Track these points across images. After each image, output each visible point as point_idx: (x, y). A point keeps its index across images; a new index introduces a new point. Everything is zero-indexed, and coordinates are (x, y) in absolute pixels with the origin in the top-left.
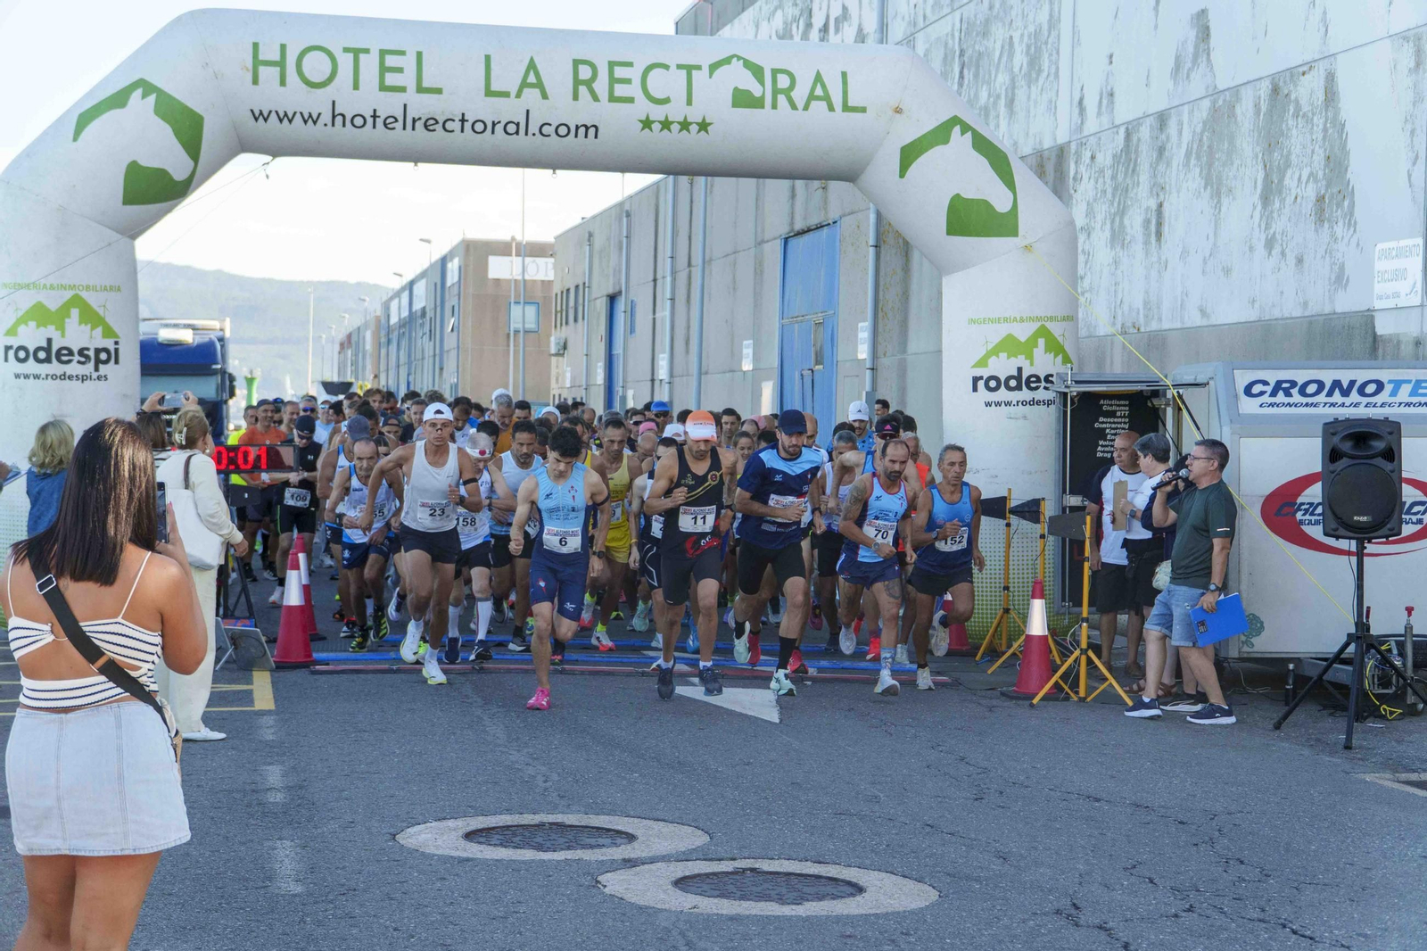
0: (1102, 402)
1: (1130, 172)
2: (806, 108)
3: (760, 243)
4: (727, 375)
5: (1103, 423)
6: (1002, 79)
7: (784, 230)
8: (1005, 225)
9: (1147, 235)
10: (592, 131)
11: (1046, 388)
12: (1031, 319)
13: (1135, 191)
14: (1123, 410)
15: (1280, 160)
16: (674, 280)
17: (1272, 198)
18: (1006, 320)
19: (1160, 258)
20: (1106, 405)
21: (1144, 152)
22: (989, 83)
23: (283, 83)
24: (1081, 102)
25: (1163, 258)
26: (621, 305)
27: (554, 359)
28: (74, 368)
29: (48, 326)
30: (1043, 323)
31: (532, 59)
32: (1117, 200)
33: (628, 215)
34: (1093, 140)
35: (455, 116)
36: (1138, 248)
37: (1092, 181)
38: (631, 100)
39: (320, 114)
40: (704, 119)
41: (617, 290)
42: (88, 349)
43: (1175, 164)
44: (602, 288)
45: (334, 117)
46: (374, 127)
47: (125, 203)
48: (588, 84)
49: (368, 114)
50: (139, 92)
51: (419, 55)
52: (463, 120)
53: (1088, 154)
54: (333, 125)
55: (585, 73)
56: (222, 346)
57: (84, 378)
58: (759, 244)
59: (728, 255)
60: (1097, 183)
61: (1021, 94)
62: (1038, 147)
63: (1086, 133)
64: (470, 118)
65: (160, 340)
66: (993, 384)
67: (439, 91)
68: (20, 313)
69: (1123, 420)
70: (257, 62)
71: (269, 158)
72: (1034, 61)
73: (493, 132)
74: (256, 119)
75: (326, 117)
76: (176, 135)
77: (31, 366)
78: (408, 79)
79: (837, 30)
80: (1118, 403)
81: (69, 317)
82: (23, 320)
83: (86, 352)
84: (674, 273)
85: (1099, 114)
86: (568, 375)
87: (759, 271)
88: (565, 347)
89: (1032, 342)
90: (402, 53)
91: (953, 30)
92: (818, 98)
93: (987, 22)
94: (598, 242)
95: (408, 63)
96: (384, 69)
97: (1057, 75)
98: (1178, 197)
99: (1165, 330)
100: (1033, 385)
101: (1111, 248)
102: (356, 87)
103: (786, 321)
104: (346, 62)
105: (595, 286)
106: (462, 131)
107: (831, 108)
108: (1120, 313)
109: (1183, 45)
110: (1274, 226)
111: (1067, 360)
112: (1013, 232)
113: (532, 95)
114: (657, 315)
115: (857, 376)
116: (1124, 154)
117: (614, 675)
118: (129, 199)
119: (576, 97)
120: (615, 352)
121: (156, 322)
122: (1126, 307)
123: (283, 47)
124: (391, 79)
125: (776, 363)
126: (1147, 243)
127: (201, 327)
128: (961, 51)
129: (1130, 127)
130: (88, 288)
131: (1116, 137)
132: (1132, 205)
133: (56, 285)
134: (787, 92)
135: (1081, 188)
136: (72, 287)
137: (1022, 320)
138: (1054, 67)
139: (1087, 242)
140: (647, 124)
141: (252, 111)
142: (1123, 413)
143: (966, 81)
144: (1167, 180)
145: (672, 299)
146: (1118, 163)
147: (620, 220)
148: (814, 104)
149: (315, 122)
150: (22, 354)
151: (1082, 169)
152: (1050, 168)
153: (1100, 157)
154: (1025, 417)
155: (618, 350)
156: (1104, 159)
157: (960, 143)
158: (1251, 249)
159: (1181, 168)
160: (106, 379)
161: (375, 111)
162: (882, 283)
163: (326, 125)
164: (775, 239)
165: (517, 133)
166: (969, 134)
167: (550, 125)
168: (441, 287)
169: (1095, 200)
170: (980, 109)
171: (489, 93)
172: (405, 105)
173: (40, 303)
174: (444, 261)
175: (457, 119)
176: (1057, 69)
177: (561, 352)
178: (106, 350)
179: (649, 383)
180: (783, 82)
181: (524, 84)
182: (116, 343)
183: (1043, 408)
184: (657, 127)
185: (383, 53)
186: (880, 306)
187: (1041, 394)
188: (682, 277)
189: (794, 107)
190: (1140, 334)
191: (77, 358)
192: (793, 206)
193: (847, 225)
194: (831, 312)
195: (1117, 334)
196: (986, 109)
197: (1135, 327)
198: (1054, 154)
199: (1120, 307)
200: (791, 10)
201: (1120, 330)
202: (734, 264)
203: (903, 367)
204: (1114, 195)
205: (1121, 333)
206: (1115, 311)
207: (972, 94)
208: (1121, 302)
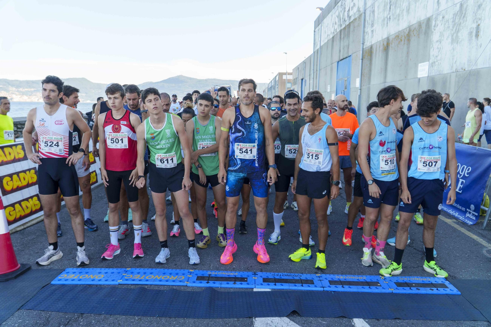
1: (462, 16)
3: (332, 64)
6: (405, 5)
7: (337, 60)
9: (470, 37)
13: (464, 24)
16: (314, 74)
19: (477, 44)
21: (470, 9)
22: (400, 7)
25: (479, 44)
26: (304, 80)
32: (455, 28)
33: (305, 63)
34: (443, 12)
36: (466, 42)
37: (443, 25)
41: (303, 78)
44: (300, 78)
53: (441, 17)
60: (445, 25)
61: (412, 7)
62: (419, 20)
63: (440, 11)
79: (352, 9)
84: (314, 73)
85: (447, 3)
87: (332, 70)
94: (300, 69)
99: (479, 69)
101: (451, 45)
103: (338, 80)
108: (455, 65)
115: (357, 91)
116: (459, 13)
122: (458, 63)
125: (335, 89)
126: (470, 40)
128: (390, 1)
129: (462, 2)
131: (455, 8)
132: (463, 28)
135: (437, 29)
143: (392, 9)
144: (482, 16)
145: (313, 78)
146: (456, 16)
151: (438, 22)
152: (424, 26)
153: (447, 17)
155: (303, 90)
156: (449, 16)
162: (363, 68)
164: (335, 62)
168: (275, 81)
169: (444, 31)
170: (397, 15)
174: (276, 76)
186: (363, 74)
188: (315, 74)
190: (465, 72)
192: (340, 54)
193: (353, 56)
194: (349, 77)
195: (453, 72)
196: (399, 15)
197: (462, 69)
198: (425, 22)
199: (455, 63)
200: (340, 9)
201: (455, 71)
202: (326, 69)
203: (369, 89)
204: (453, 27)
205: (455, 72)
206: (452, 65)
207: (394, 12)
208: (456, 61)
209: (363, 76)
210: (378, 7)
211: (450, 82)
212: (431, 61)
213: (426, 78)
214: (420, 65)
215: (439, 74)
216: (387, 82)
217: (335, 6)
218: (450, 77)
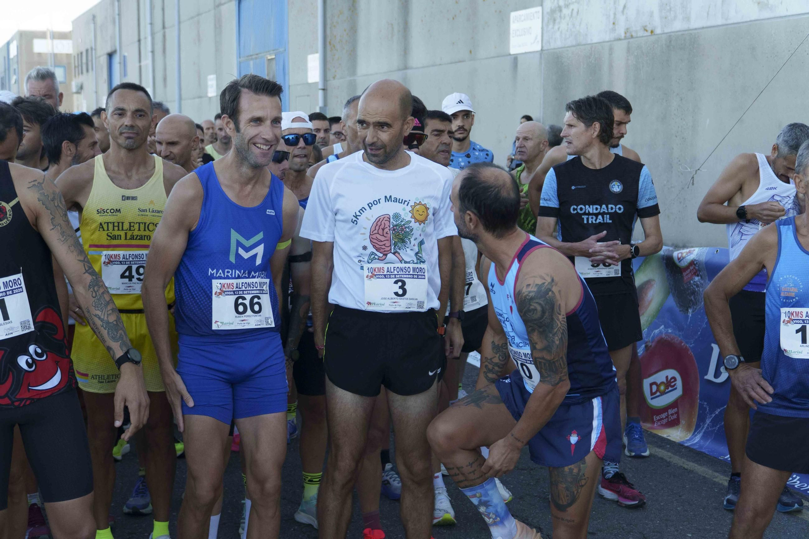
4: (197, 99)
16: (153, 39)
26: (116, 59)
27: (75, 96)
33: (118, 1)
41: (113, 49)
44: (103, 50)
58: (218, 6)
59: (192, 18)
84: (153, 34)
87: (218, 26)
88: (81, 88)
94: (99, 20)
99: (696, 29)
103: (242, 59)
105: (99, 47)
108: (622, 19)
114: (142, 63)
115: (308, 96)
145: (153, 52)
147: (113, 5)
162: (329, 21)
168: (7, 59)
174: (8, 44)
177: (80, 91)
186: (328, 40)
188: (159, 37)
190: (653, 38)
194: (281, 50)
195: (620, 39)
197: (646, 30)
199: (623, 12)
201: (623, 35)
202: (198, 22)
205: (626, 38)
206: (615, 17)
208: (625, 7)
209: (328, 47)
211: (611, 67)
212: (548, 5)
213: (538, 55)
214: (513, 15)
215: (574, 43)
216: (412, 68)
218: (611, 54)
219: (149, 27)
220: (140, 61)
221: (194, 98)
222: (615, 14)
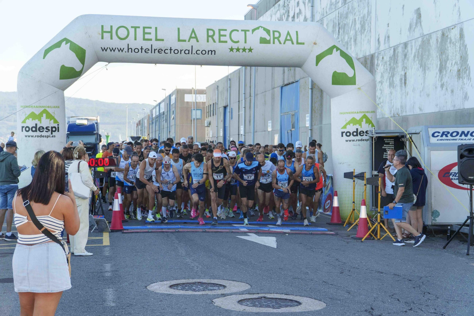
0: (385, 140)
1: (395, 62)
2: (284, 43)
4: (263, 132)
5: (385, 147)
6: (352, 33)
7: (281, 84)
8: (351, 81)
9: (401, 83)
10: (213, 52)
11: (366, 135)
12: (361, 112)
13: (397, 69)
14: (392, 142)
15: (445, 58)
16: (245, 101)
17: (443, 70)
18: (352, 113)
19: (406, 91)
20: (386, 141)
21: (400, 56)
22: (348, 34)
23: (111, 38)
24: (378, 40)
25: (407, 91)
26: (228, 110)
27: (206, 128)
28: (44, 133)
29: (36, 120)
30: (365, 113)
31: (193, 29)
32: (391, 72)
33: (230, 80)
34: (382, 52)
35: (168, 48)
36: (398, 88)
37: (383, 66)
38: (226, 42)
39: (124, 48)
40: (250, 48)
41: (227, 105)
42: (49, 127)
43: (410, 59)
44: (221, 104)
45: (128, 49)
46: (142, 52)
47: (60, 79)
48: (212, 37)
49: (140, 48)
50: (65, 42)
51: (156, 28)
52: (171, 50)
53: (381, 57)
54: (128, 52)
55: (211, 33)
56: (97, 125)
57: (48, 137)
58: (273, 89)
59: (263, 93)
60: (384, 66)
61: (359, 37)
62: (365, 55)
63: (380, 50)
64: (173, 49)
65: (77, 124)
66: (348, 134)
67: (163, 40)
68: (27, 116)
69: (392, 145)
70: (103, 32)
71: (107, 63)
72: (363, 26)
73: (181, 53)
74: (103, 51)
75: (126, 49)
76: (77, 56)
77: (30, 133)
78: (152, 36)
79: (298, 17)
80: (390, 140)
81: (43, 117)
82: (27, 118)
83: (48, 128)
84: (245, 99)
85: (385, 43)
86: (211, 133)
87: (273, 98)
88: (210, 124)
89: (361, 120)
90: (150, 28)
91: (336, 17)
92: (288, 40)
93: (347, 14)
94: (220, 89)
95: (153, 31)
96: (144, 33)
97: (370, 31)
98: (411, 71)
99: (408, 115)
100: (362, 134)
101: (389, 88)
102: (135, 39)
103: (282, 114)
104: (132, 31)
105: (219, 103)
106: (171, 53)
107: (293, 43)
108: (392, 110)
109: (412, 20)
110: (443, 80)
111: (373, 126)
112: (354, 83)
113: (193, 41)
114: (240, 113)
115: (306, 132)
116: (393, 57)
117: (223, 233)
118: (61, 78)
119: (208, 41)
120: (226, 125)
121: (75, 118)
122: (395, 107)
123: (111, 27)
124: (147, 36)
125: (279, 128)
126: (401, 86)
127: (90, 119)
128: (339, 23)
129: (395, 48)
130: (48, 107)
131: (390, 51)
132: (396, 74)
133: (38, 106)
134: (278, 38)
135: (379, 68)
136: (43, 107)
137: (358, 113)
138: (369, 28)
139: (381, 86)
140: (232, 50)
141: (101, 48)
142: (392, 143)
143: (340, 33)
144: (408, 65)
145: (245, 108)
146: (391, 59)
147: (227, 81)
148: (287, 42)
149: (122, 51)
150: (27, 129)
151: (379, 62)
152: (369, 62)
153: (385, 58)
154: (359, 145)
156: (387, 58)
157: (336, 54)
158: (436, 88)
159: (412, 61)
160: (55, 137)
161: (142, 47)
162: (313, 101)
163: (126, 52)
164: (278, 87)
165: (189, 53)
166: (339, 51)
167: (199, 50)
168: (169, 105)
169: (384, 72)
170: (345, 42)
171: (179, 40)
172: (152, 45)
173: (33, 112)
174: (170, 96)
175: (169, 49)
176: (371, 29)
177: (209, 126)
178: (55, 127)
179: (238, 135)
180: (277, 35)
181: (191, 37)
182: (58, 125)
183: (365, 142)
184: (235, 50)
185: (144, 28)
186: (313, 108)
187: (364, 137)
188: (248, 100)
189: (280, 43)
190: (399, 117)
191: (45, 130)
192: (284, 76)
193: (302, 82)
194: (297, 111)
196: (347, 43)
197: (397, 114)
198: (370, 57)
200: (282, 11)
201: (393, 115)
202: (265, 95)
203: (321, 129)
204: (390, 70)
207: (342, 38)
208: (393, 106)
209: (313, 111)
210: (327, 25)
211: (390, 126)
215: (382, 117)
217: (276, 4)
219: (243, 95)
220: (239, 112)
221: (262, 132)
222: (391, 108)
